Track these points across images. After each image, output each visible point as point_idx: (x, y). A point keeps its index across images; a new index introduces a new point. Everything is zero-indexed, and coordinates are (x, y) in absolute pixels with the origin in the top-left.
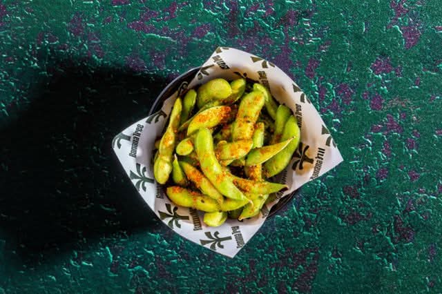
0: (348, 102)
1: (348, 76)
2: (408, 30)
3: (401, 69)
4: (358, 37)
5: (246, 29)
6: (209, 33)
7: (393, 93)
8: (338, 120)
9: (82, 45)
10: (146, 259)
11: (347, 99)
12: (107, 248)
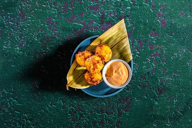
0: (142, 46)
1: (142, 37)
2: (162, 22)
3: (160, 35)
4: (145, 24)
5: (107, 21)
6: (94, 23)
7: (157, 43)
8: (138, 53)
9: (52, 33)
10: (74, 104)
11: (141, 45)
12: (61, 101)
